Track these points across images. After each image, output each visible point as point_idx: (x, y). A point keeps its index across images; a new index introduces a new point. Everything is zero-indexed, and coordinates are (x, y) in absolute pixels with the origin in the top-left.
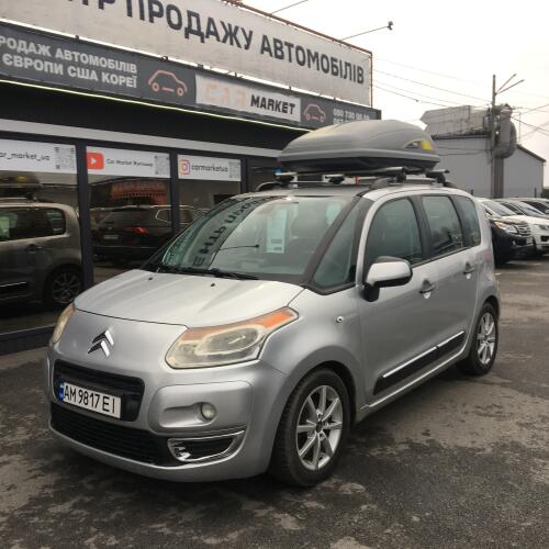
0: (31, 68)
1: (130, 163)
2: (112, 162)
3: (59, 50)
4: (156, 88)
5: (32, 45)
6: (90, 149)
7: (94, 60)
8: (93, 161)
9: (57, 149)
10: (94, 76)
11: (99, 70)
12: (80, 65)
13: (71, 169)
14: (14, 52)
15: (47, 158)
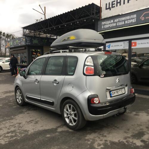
0: (109, 26)
1: (146, 43)
2: (139, 44)
3: (115, 20)
4: (143, 19)
5: (110, 21)
6: (133, 41)
7: (123, 19)
8: (133, 44)
9: (124, 43)
10: (123, 23)
11: (124, 21)
12: (120, 21)
13: (127, 47)
14: (106, 25)
15: (121, 45)
